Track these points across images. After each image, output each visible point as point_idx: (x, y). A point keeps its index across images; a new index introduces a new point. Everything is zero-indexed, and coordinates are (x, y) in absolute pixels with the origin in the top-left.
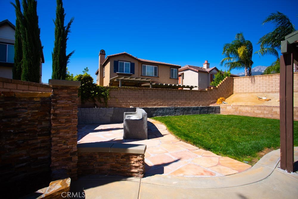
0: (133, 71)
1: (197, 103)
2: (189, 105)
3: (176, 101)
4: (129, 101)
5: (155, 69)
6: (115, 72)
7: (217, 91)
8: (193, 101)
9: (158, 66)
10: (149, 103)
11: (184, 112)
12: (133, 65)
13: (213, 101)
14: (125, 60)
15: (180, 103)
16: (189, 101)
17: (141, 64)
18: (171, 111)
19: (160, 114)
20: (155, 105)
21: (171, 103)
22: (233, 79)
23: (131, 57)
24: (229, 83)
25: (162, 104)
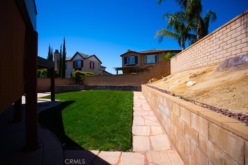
0: (136, 62)
1: (130, 83)
2: (123, 85)
3: (114, 82)
4: (91, 82)
5: (156, 57)
6: (125, 64)
7: (148, 73)
8: (127, 82)
9: (158, 54)
10: (99, 83)
11: (111, 89)
12: (136, 58)
13: (145, 82)
14: (131, 55)
15: (117, 83)
16: (123, 82)
17: (143, 56)
18: (104, 87)
19: (99, 89)
20: (102, 84)
21: (111, 83)
22: (170, 60)
23: (135, 52)
24: (163, 65)
25: (106, 83)
